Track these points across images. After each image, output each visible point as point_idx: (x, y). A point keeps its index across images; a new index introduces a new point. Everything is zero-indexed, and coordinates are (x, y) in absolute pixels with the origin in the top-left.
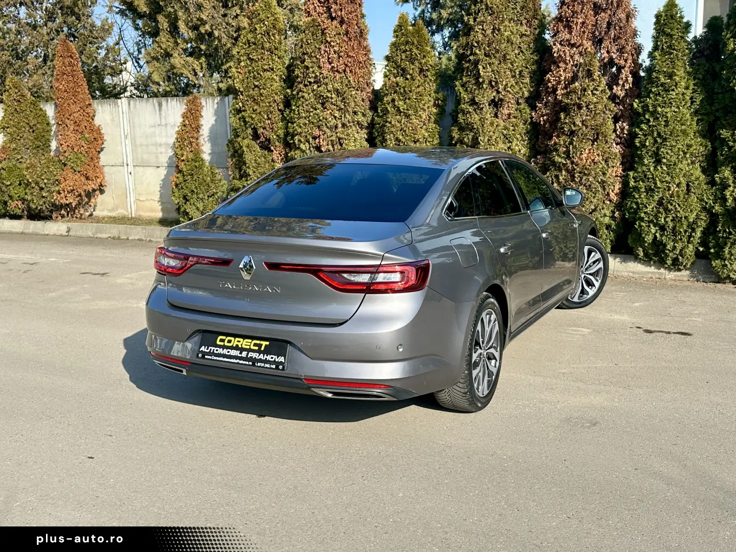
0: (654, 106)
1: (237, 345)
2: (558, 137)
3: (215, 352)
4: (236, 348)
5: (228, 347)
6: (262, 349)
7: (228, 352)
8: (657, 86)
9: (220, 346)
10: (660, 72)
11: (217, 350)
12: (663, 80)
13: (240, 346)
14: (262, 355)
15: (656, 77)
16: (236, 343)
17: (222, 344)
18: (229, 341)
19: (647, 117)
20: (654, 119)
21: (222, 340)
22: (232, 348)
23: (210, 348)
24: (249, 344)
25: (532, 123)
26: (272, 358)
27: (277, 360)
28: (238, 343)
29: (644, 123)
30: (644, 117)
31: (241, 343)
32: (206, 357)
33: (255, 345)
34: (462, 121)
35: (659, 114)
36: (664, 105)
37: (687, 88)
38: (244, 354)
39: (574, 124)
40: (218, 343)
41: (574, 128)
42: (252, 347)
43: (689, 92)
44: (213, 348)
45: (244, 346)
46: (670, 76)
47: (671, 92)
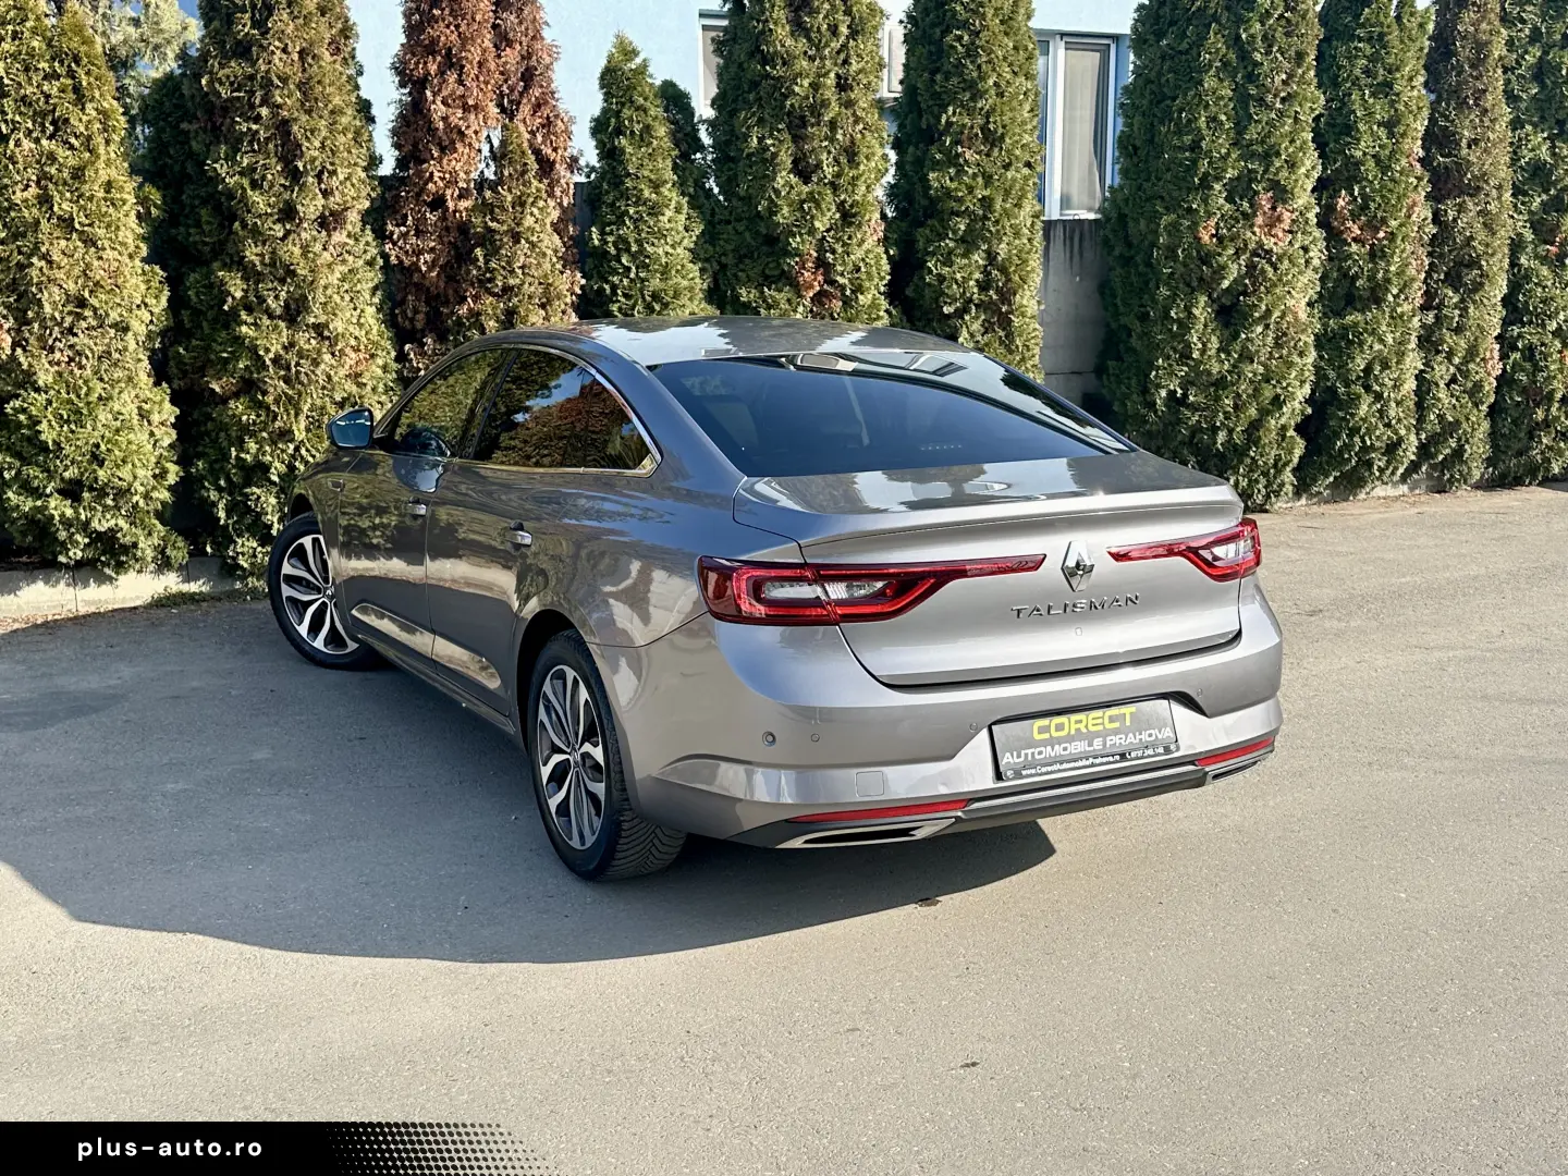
0: (639, 242)
1: (1078, 730)
2: (476, 298)
3: (1037, 757)
4: (1079, 736)
5: (1059, 741)
6: (1128, 723)
7: (1065, 749)
8: (636, 204)
9: (1044, 743)
10: (638, 178)
11: (1040, 753)
12: (646, 193)
13: (1084, 730)
14: (1131, 735)
15: (635, 188)
16: (1074, 727)
17: (1046, 736)
18: (1059, 727)
19: (624, 261)
20: (637, 268)
21: (1042, 730)
22: (1070, 739)
23: (1023, 752)
24: (1100, 721)
25: (387, 267)
26: (1150, 735)
27: (1160, 737)
28: (1078, 726)
29: (618, 274)
30: (619, 262)
31: (1084, 723)
32: (1024, 773)
33: (1112, 720)
34: (253, 257)
35: (648, 257)
36: (656, 241)
37: (678, 210)
38: (1097, 744)
39: (512, 272)
40: (1037, 737)
41: (512, 282)
42: (1109, 726)
43: (682, 217)
44: (1029, 751)
45: (1092, 728)
46: (656, 186)
47: (661, 218)
